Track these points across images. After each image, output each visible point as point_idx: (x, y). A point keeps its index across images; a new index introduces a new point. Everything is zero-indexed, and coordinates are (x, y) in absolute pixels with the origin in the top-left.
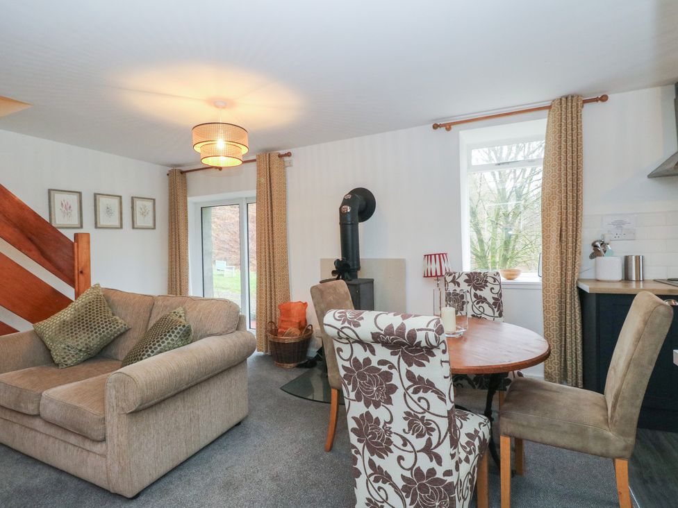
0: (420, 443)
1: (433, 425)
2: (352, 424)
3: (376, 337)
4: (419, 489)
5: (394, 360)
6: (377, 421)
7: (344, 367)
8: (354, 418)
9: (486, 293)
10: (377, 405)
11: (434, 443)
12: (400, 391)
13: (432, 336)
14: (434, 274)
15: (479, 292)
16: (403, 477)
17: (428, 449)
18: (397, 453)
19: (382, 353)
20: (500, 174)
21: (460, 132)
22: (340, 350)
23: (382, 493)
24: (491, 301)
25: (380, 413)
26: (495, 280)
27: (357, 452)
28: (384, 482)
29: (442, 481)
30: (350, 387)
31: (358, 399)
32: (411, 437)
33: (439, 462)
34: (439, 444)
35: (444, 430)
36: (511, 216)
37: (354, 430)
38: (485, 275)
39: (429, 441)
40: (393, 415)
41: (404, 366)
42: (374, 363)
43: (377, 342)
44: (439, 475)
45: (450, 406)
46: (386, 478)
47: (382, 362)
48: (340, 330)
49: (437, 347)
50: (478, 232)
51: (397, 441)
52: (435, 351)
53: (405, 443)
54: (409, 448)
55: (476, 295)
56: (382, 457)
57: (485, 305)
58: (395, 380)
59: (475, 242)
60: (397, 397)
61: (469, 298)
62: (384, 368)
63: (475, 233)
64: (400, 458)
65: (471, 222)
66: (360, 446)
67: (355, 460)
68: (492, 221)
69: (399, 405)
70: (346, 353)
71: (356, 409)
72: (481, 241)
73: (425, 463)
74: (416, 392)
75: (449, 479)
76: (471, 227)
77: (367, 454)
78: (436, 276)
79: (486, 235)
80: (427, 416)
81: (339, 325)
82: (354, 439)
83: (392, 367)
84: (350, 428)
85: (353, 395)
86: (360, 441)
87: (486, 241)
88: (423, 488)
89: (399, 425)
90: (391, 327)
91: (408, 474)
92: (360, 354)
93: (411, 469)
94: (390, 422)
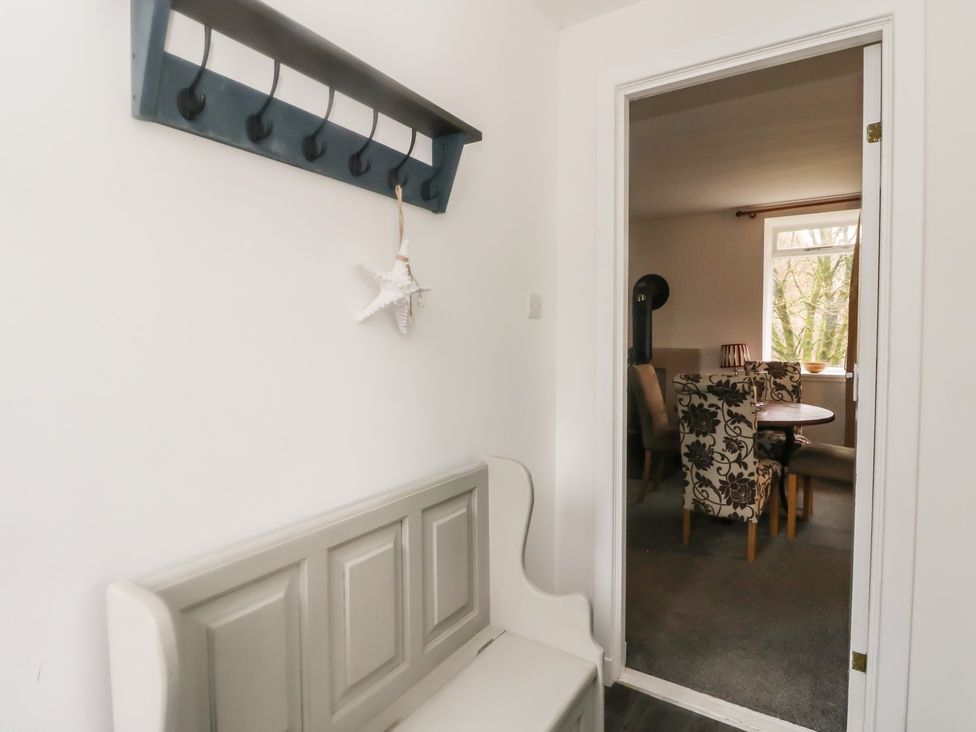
0: (733, 457)
1: (743, 444)
2: (684, 450)
3: (710, 389)
4: (732, 487)
5: (720, 403)
6: (704, 445)
7: (683, 411)
8: (687, 446)
9: (785, 381)
10: (705, 435)
11: (743, 456)
12: (723, 423)
13: (746, 386)
14: (732, 364)
15: (778, 380)
16: (721, 481)
17: (739, 461)
18: (716, 465)
19: (713, 399)
20: (822, 234)
21: (766, 220)
22: (681, 400)
23: (705, 494)
24: (790, 389)
25: (707, 440)
26: (795, 369)
27: (688, 469)
28: (707, 486)
29: (747, 480)
30: (686, 425)
31: (691, 432)
32: (727, 454)
33: (746, 467)
34: (746, 456)
35: (750, 446)
36: (836, 296)
37: (686, 455)
38: (786, 364)
39: (740, 454)
40: (717, 440)
41: (726, 407)
42: (706, 407)
43: (710, 392)
44: (745, 476)
45: (755, 431)
46: (708, 483)
47: (711, 406)
48: (685, 385)
49: (749, 393)
50: (785, 319)
51: (717, 457)
52: (747, 396)
53: (723, 457)
54: (726, 461)
55: (775, 383)
56: (706, 470)
57: (784, 392)
58: (720, 417)
59: (780, 334)
60: (720, 428)
61: (769, 386)
62: (713, 409)
63: (779, 321)
64: (719, 469)
65: (775, 304)
66: (689, 465)
67: (685, 474)
68: (806, 303)
69: (720, 433)
70: (686, 401)
71: (689, 439)
72: (789, 333)
73: (736, 470)
74: (733, 423)
75: (752, 478)
76: (774, 311)
77: (695, 470)
78: (735, 366)
79: (798, 323)
80: (740, 438)
81: (684, 382)
82: (685, 460)
83: (718, 408)
84: (683, 452)
85: (687, 430)
86: (689, 461)
87: (796, 332)
88: (734, 486)
89: (720, 446)
90: (720, 382)
91: (724, 479)
92: (696, 400)
93: (726, 475)
94: (714, 445)
